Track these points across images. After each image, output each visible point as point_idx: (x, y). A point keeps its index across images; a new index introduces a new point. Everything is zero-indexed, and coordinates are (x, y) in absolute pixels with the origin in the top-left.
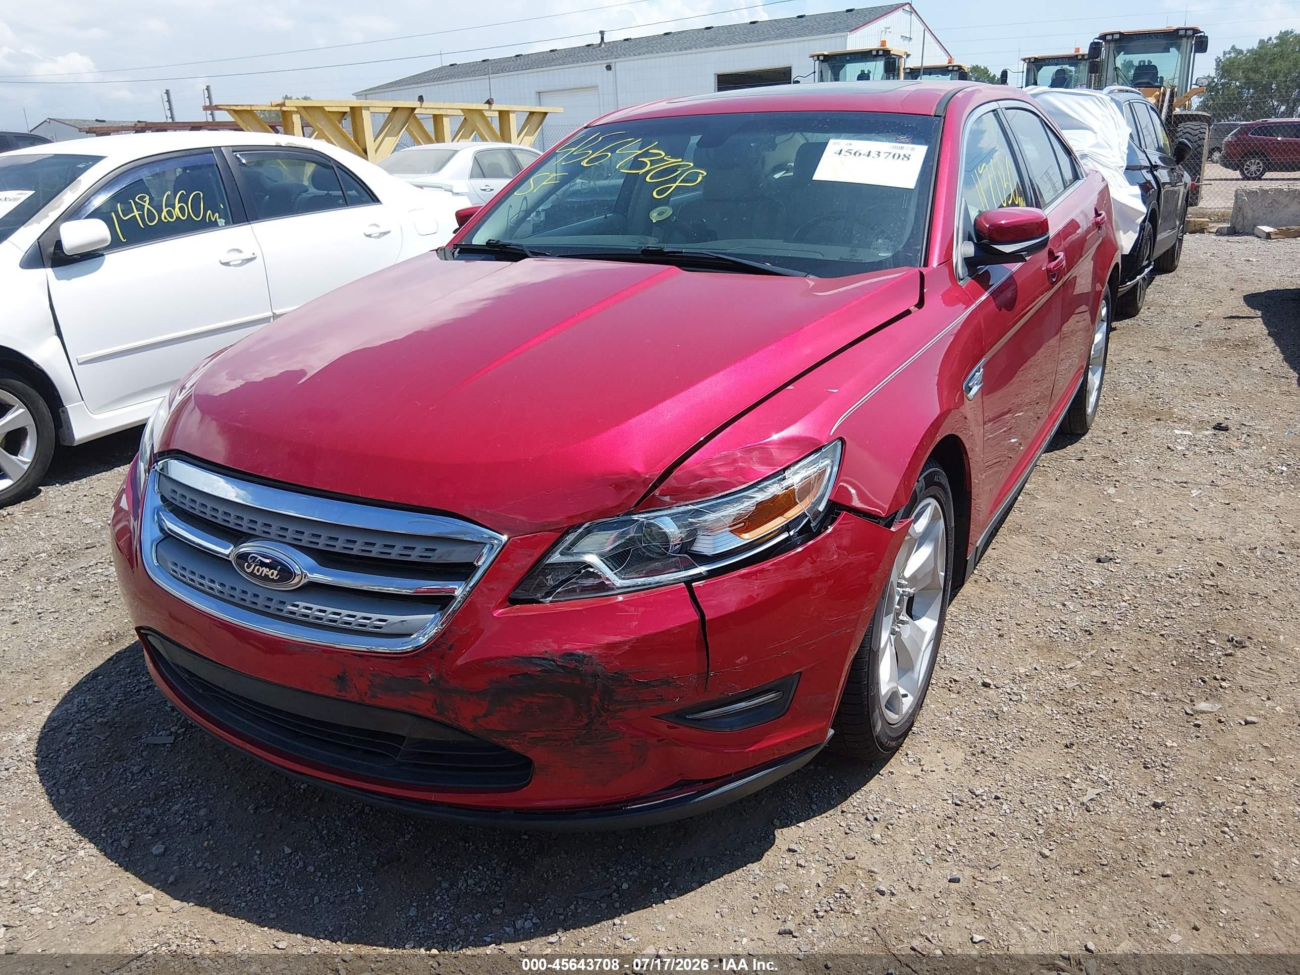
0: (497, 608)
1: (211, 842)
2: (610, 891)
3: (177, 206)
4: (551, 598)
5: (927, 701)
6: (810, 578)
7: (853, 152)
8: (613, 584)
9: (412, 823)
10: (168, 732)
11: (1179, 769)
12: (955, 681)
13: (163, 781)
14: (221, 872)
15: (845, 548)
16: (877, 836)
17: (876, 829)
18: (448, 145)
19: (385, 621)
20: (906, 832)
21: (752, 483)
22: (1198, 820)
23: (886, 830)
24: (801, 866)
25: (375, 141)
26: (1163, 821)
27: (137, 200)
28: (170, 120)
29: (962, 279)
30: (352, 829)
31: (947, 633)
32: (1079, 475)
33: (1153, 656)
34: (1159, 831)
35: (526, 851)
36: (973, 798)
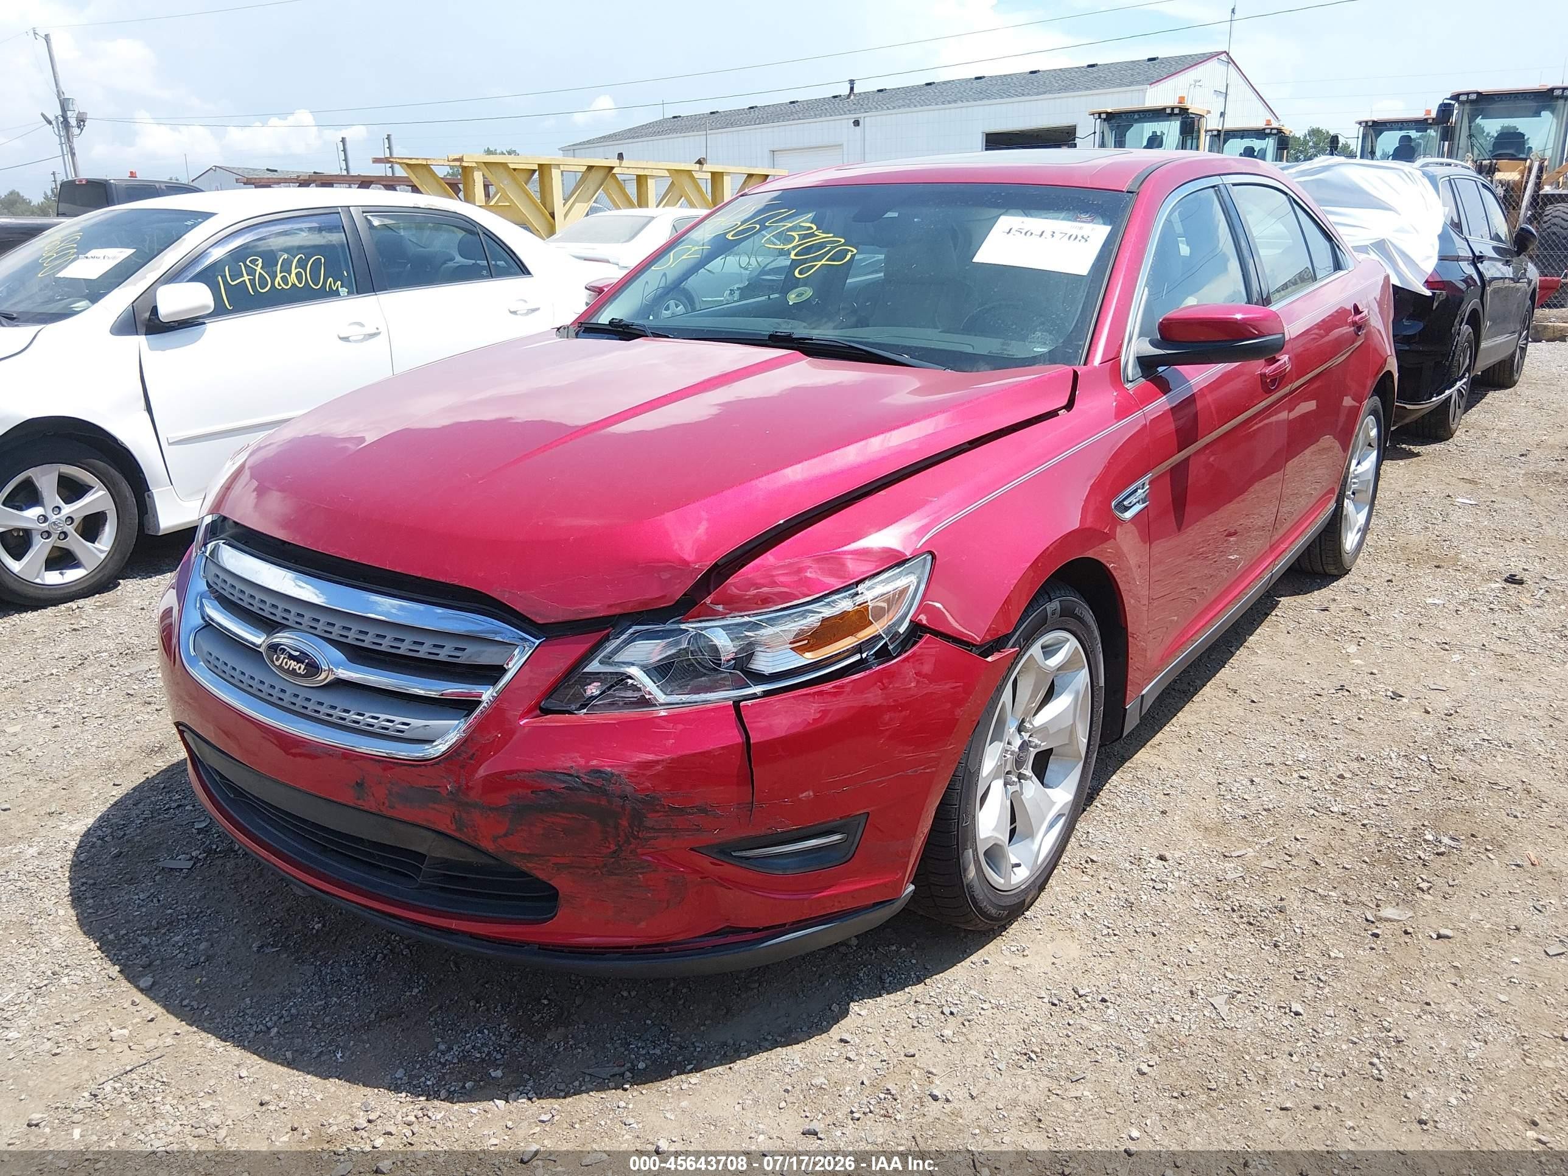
0: (522, 717)
1: (205, 979)
2: (623, 1069)
3: (294, 271)
4: (585, 711)
5: (1052, 881)
6: (879, 705)
7: (1024, 232)
8: (655, 698)
9: (425, 976)
10: (188, 857)
11: (1338, 986)
12: (1092, 861)
13: (170, 908)
14: (207, 1013)
15: (925, 676)
16: (948, 1033)
17: (949, 1024)
18: (649, 211)
19: (408, 724)
20: (984, 1031)
21: (817, 596)
22: (1344, 1047)
23: (961, 1026)
24: (850, 1060)
25: (564, 205)
26: (1300, 1043)
27: (248, 263)
28: (345, 173)
29: (1131, 382)
30: (359, 977)
31: (1099, 805)
32: (1316, 628)
33: (1345, 849)
34: (1292, 1056)
35: (542, 1017)
36: (1075, 999)
